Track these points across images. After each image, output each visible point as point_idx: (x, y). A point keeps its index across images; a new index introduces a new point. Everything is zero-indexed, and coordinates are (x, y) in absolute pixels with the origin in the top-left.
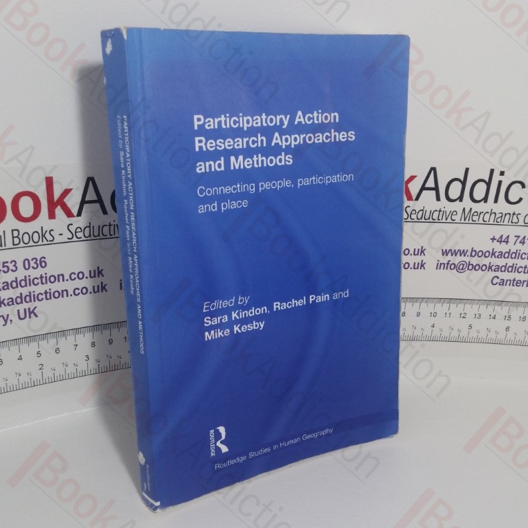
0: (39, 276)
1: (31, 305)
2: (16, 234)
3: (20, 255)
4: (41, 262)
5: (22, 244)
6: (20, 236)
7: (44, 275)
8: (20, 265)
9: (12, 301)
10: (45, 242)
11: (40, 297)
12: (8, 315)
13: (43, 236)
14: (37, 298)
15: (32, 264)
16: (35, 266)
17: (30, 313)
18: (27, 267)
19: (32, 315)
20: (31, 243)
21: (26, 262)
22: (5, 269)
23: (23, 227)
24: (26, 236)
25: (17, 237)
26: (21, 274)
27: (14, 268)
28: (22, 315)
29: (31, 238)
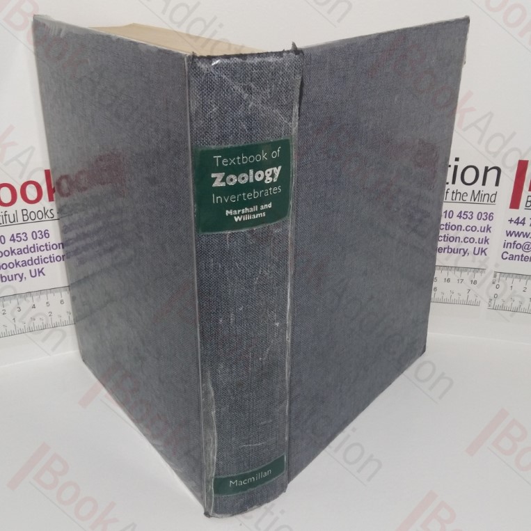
0: (44, 245)
1: (40, 267)
2: (25, 212)
3: (29, 228)
4: (45, 234)
5: (30, 220)
6: (28, 214)
7: (48, 244)
8: (29, 236)
9: (25, 263)
10: (47, 219)
11: (46, 260)
12: (23, 274)
13: (46, 214)
14: (43, 261)
15: (39, 235)
16: (41, 237)
17: (39, 272)
18: (35, 237)
19: (41, 274)
20: (37, 220)
21: (34, 234)
22: (19, 239)
23: (30, 207)
24: (32, 214)
25: (26, 215)
26: (30, 242)
27: (25, 239)
28: (33, 274)
29: (36, 215)
